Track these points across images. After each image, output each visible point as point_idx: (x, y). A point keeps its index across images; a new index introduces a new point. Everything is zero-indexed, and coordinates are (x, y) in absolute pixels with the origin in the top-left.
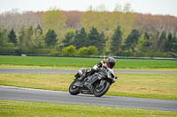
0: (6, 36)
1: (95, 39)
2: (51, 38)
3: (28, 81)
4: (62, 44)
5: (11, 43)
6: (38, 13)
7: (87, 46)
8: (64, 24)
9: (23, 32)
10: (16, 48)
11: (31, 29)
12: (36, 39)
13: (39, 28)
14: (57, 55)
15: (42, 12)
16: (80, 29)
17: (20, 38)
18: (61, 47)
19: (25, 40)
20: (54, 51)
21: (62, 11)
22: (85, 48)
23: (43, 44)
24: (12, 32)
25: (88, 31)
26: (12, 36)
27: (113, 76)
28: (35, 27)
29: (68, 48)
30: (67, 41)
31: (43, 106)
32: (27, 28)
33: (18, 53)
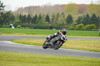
0: (44, 18)
1: (95, 20)
2: (70, 19)
4: (76, 23)
5: (47, 22)
6: (62, 5)
7: (90, 24)
8: (77, 12)
9: (54, 16)
10: (50, 25)
11: (58, 14)
12: (61, 20)
13: (63, 14)
14: (73, 29)
15: (64, 5)
16: (86, 14)
17: (52, 19)
18: (75, 25)
19: (55, 21)
20: (71, 27)
21: (76, 4)
22: (89, 25)
23: (65, 23)
24: (48, 16)
25: (90, 16)
26: (47, 18)
27: (64, 39)
28: (60, 13)
29: (79, 25)
30: (79, 21)
31: (65, 58)
32: (56, 14)
33: (51, 28)
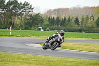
0: (73, 21)
3: (85, 47)
5: (76, 25)
9: (83, 19)
10: (79, 28)
11: (87, 17)
13: (92, 16)
15: (94, 7)
17: (82, 22)
23: (95, 26)
24: (77, 19)
26: (77, 21)
27: (61, 40)
28: (90, 16)
31: (94, 61)
32: (85, 16)
33: (80, 31)
